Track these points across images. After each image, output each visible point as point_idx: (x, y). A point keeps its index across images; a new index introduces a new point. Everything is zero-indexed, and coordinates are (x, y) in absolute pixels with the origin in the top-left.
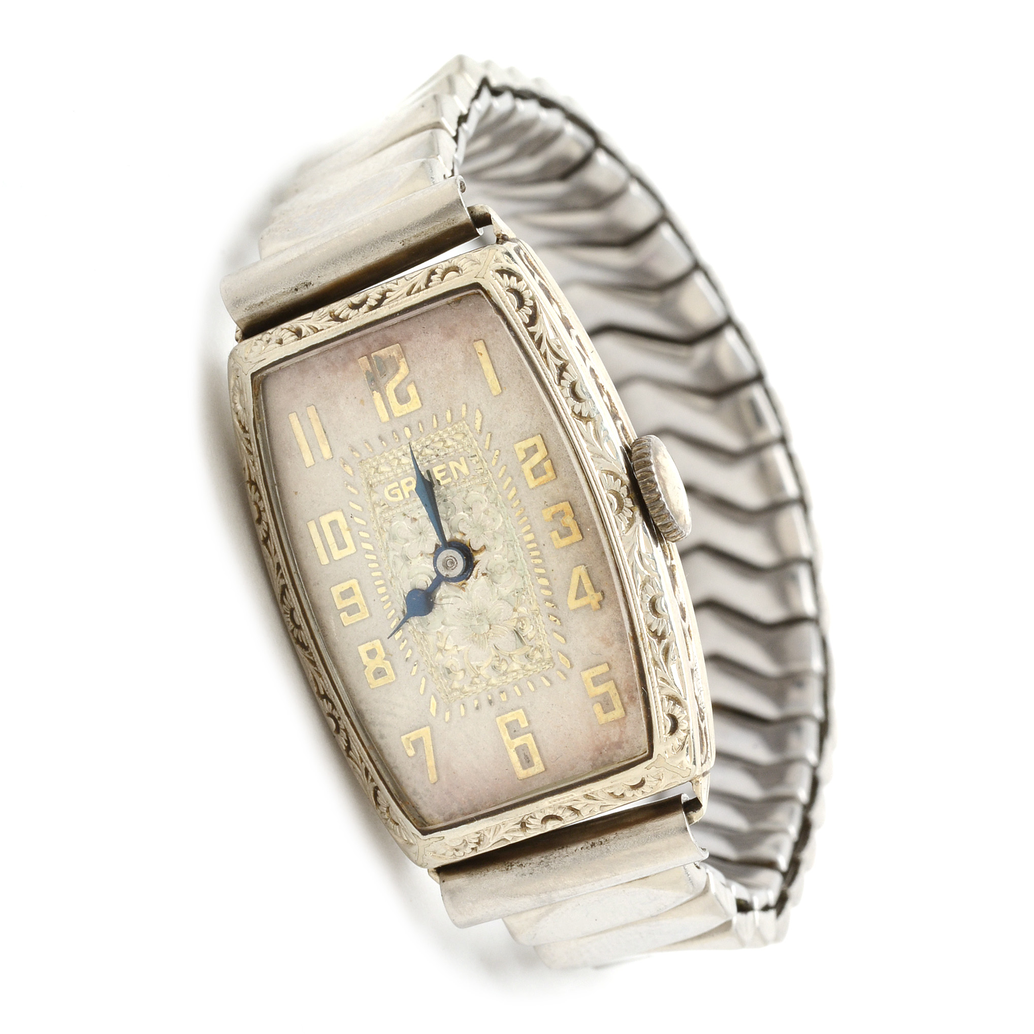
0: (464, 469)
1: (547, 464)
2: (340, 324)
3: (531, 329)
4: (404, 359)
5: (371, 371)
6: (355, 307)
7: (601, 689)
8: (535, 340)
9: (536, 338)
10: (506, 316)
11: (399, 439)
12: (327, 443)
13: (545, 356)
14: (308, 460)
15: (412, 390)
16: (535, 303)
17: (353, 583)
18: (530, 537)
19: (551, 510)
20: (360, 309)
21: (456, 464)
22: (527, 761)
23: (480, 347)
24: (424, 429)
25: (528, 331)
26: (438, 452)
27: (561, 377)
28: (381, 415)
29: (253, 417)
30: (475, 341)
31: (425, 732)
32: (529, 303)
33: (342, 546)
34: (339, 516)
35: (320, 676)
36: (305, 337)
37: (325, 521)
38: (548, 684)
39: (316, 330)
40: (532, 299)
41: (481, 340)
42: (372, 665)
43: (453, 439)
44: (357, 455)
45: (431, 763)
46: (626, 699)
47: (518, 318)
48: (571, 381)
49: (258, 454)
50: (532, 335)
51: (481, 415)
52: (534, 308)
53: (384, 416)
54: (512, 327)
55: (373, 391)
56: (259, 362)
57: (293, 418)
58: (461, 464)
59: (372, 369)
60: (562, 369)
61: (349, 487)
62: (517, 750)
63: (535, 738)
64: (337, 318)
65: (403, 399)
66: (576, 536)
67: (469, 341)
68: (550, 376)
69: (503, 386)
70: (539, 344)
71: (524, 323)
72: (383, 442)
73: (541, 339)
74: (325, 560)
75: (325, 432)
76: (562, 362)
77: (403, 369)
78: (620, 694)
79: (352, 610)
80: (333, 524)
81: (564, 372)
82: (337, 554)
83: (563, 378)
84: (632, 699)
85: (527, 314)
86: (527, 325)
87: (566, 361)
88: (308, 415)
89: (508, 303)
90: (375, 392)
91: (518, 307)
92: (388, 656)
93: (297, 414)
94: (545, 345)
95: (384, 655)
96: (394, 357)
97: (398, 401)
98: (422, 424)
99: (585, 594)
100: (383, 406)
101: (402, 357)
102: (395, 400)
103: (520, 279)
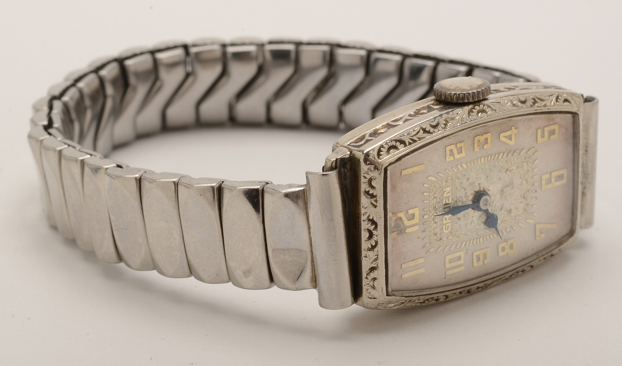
0: (448, 189)
1: (459, 145)
2: (378, 245)
4: (398, 214)
5: (397, 232)
6: (371, 236)
7: (546, 134)
8: (412, 142)
9: (411, 142)
10: (402, 156)
11: (427, 222)
12: (418, 260)
13: (420, 139)
14: (421, 271)
15: (411, 212)
16: (394, 140)
17: (475, 254)
18: (483, 159)
19: (476, 147)
20: (374, 234)
21: (446, 193)
22: (560, 177)
23: (404, 173)
24: (427, 208)
25: (408, 145)
26: (438, 202)
27: (429, 132)
28: (415, 230)
29: (404, 297)
30: (401, 175)
31: (538, 227)
32: (394, 143)
33: (459, 258)
34: (448, 257)
35: (501, 279)
36: (378, 265)
37: (448, 266)
38: (537, 161)
39: (376, 260)
40: (392, 141)
41: (401, 172)
42: (507, 250)
43: (435, 193)
44: (427, 245)
45: (549, 226)
46: (552, 123)
47: (402, 150)
48: (430, 127)
49: (418, 297)
50: (410, 144)
51: (430, 177)
52: (396, 141)
53: (417, 228)
54: (407, 153)
55: (405, 232)
56: (382, 291)
57: (404, 276)
58: (446, 191)
59: (396, 231)
60: (425, 131)
61: (438, 251)
62: (556, 181)
63: (554, 171)
64: (373, 248)
65: (413, 217)
66: (488, 136)
67: (400, 178)
68: (429, 138)
69: (422, 163)
70: (415, 141)
71: (404, 147)
72: (426, 230)
73: (411, 139)
74: (462, 268)
75: (414, 260)
76: (421, 130)
77: (401, 215)
78: (550, 125)
79: (485, 257)
80: (451, 261)
81: (426, 129)
82: (461, 262)
83: (429, 130)
84: (553, 119)
85: (400, 145)
86: (406, 146)
87: (420, 128)
88: (405, 268)
89: (395, 154)
90: (406, 232)
91: (396, 149)
92: (506, 241)
93: (403, 274)
94: (415, 138)
95: (505, 243)
96: (395, 219)
97: (413, 220)
98: (424, 209)
99: (511, 136)
100: (413, 228)
101: (397, 215)
102: (412, 221)
103: (382, 146)
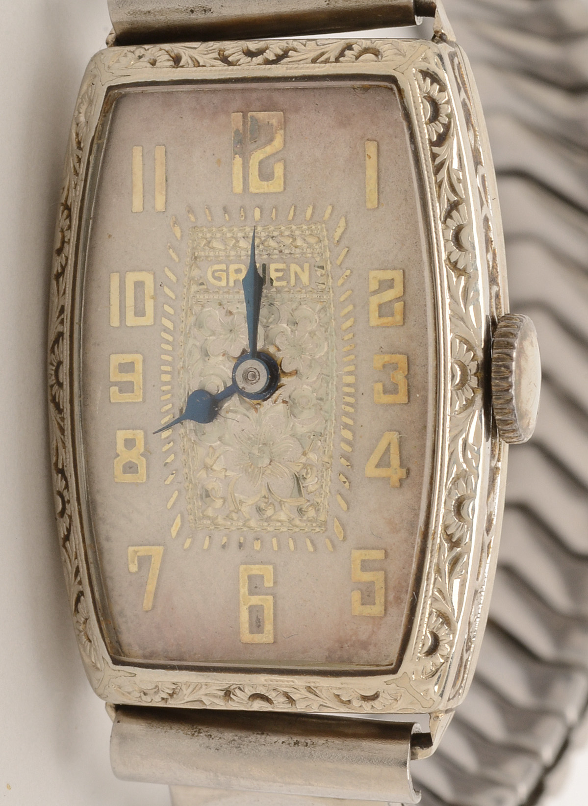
0: (305, 278)
1: (398, 306)
2: (226, 67)
3: (436, 150)
4: (282, 132)
5: (241, 131)
6: (250, 54)
7: (367, 577)
8: (435, 164)
9: (438, 161)
10: (412, 125)
11: (246, 217)
12: (164, 193)
13: (440, 185)
14: (137, 204)
15: (279, 170)
16: (450, 123)
17: (138, 358)
18: (350, 379)
19: (384, 358)
20: (254, 59)
21: (298, 269)
22: (257, 625)
23: (371, 148)
24: (276, 216)
25: (431, 150)
26: (282, 248)
27: (448, 215)
28: (235, 183)
29: (93, 135)
30: (368, 140)
31: (157, 552)
32: (444, 119)
33: (140, 312)
34: (148, 279)
35: (64, 447)
36: (182, 67)
37: (132, 278)
38: (311, 549)
39: (197, 64)
40: (450, 116)
41: (375, 141)
42: (126, 456)
43: (305, 240)
44: (193, 219)
45: (151, 587)
46: (391, 598)
47: (426, 133)
48: (458, 224)
49: (84, 178)
50: (434, 156)
51: (345, 225)
52: (447, 127)
53: (238, 187)
54: (415, 140)
55: (236, 154)
56: (121, 76)
57: (137, 152)
58: (303, 271)
59: (244, 129)
60: (454, 206)
61: (171, 251)
62: (251, 609)
63: (275, 604)
64: (225, 60)
65: (265, 175)
66: (402, 397)
67: (362, 138)
68: (437, 210)
69: (382, 201)
70: (438, 169)
71: (430, 140)
72: (226, 215)
73: (442, 164)
74: (115, 322)
75: (166, 181)
76: (456, 199)
77: (278, 142)
78: (386, 589)
79: (126, 387)
80: (139, 285)
81: (455, 211)
82: (131, 320)
83: (451, 217)
84: (398, 600)
85: (436, 131)
86: (432, 144)
87: (461, 198)
88: (154, 155)
89: (421, 112)
90: (237, 156)
91: (429, 119)
92: (147, 453)
93: (143, 149)
94: (444, 173)
95: (142, 450)
96: (272, 125)
97: (259, 175)
98: (276, 210)
99: (389, 465)
100: (241, 175)
101: (281, 129)
102: (256, 173)
103: (443, 89)
